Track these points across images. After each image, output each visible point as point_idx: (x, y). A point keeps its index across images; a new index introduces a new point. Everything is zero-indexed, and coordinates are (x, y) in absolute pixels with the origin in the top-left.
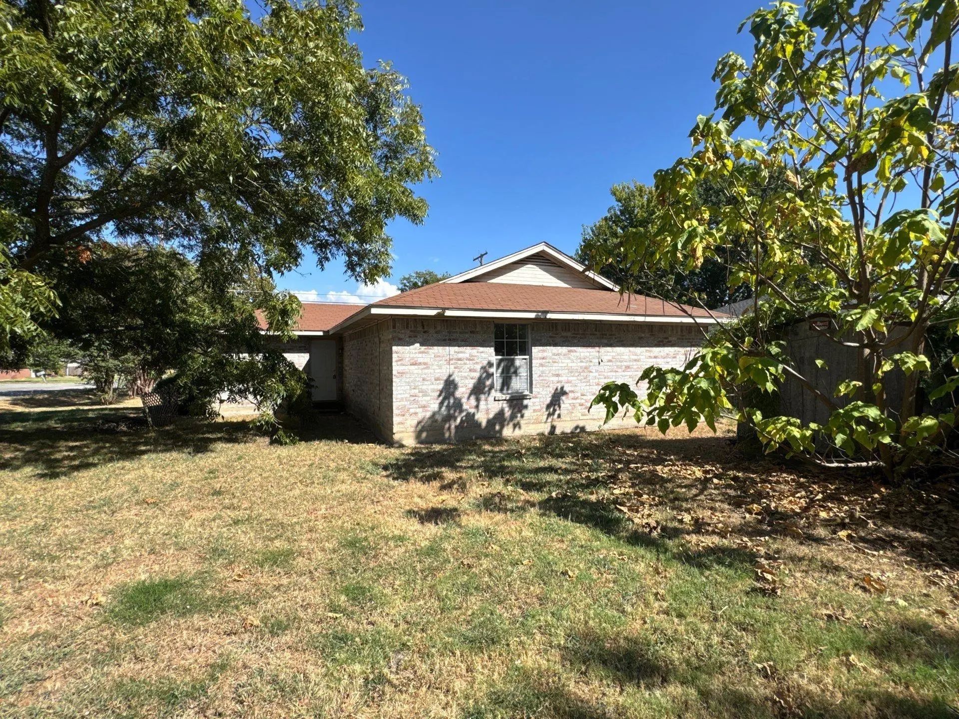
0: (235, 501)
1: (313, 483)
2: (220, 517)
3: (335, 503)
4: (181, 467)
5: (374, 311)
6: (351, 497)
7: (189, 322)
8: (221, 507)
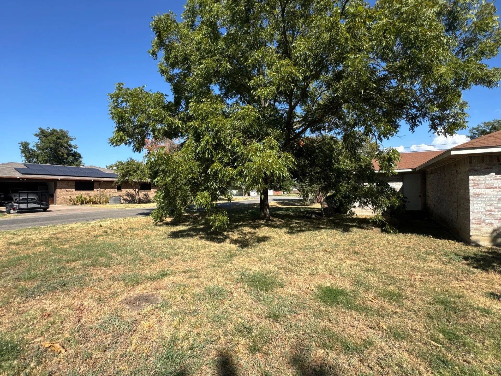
0: (366, 259)
1: (411, 258)
2: (359, 266)
3: (427, 274)
4: (339, 237)
5: (453, 153)
6: (439, 272)
7: (340, 168)
8: (359, 260)
